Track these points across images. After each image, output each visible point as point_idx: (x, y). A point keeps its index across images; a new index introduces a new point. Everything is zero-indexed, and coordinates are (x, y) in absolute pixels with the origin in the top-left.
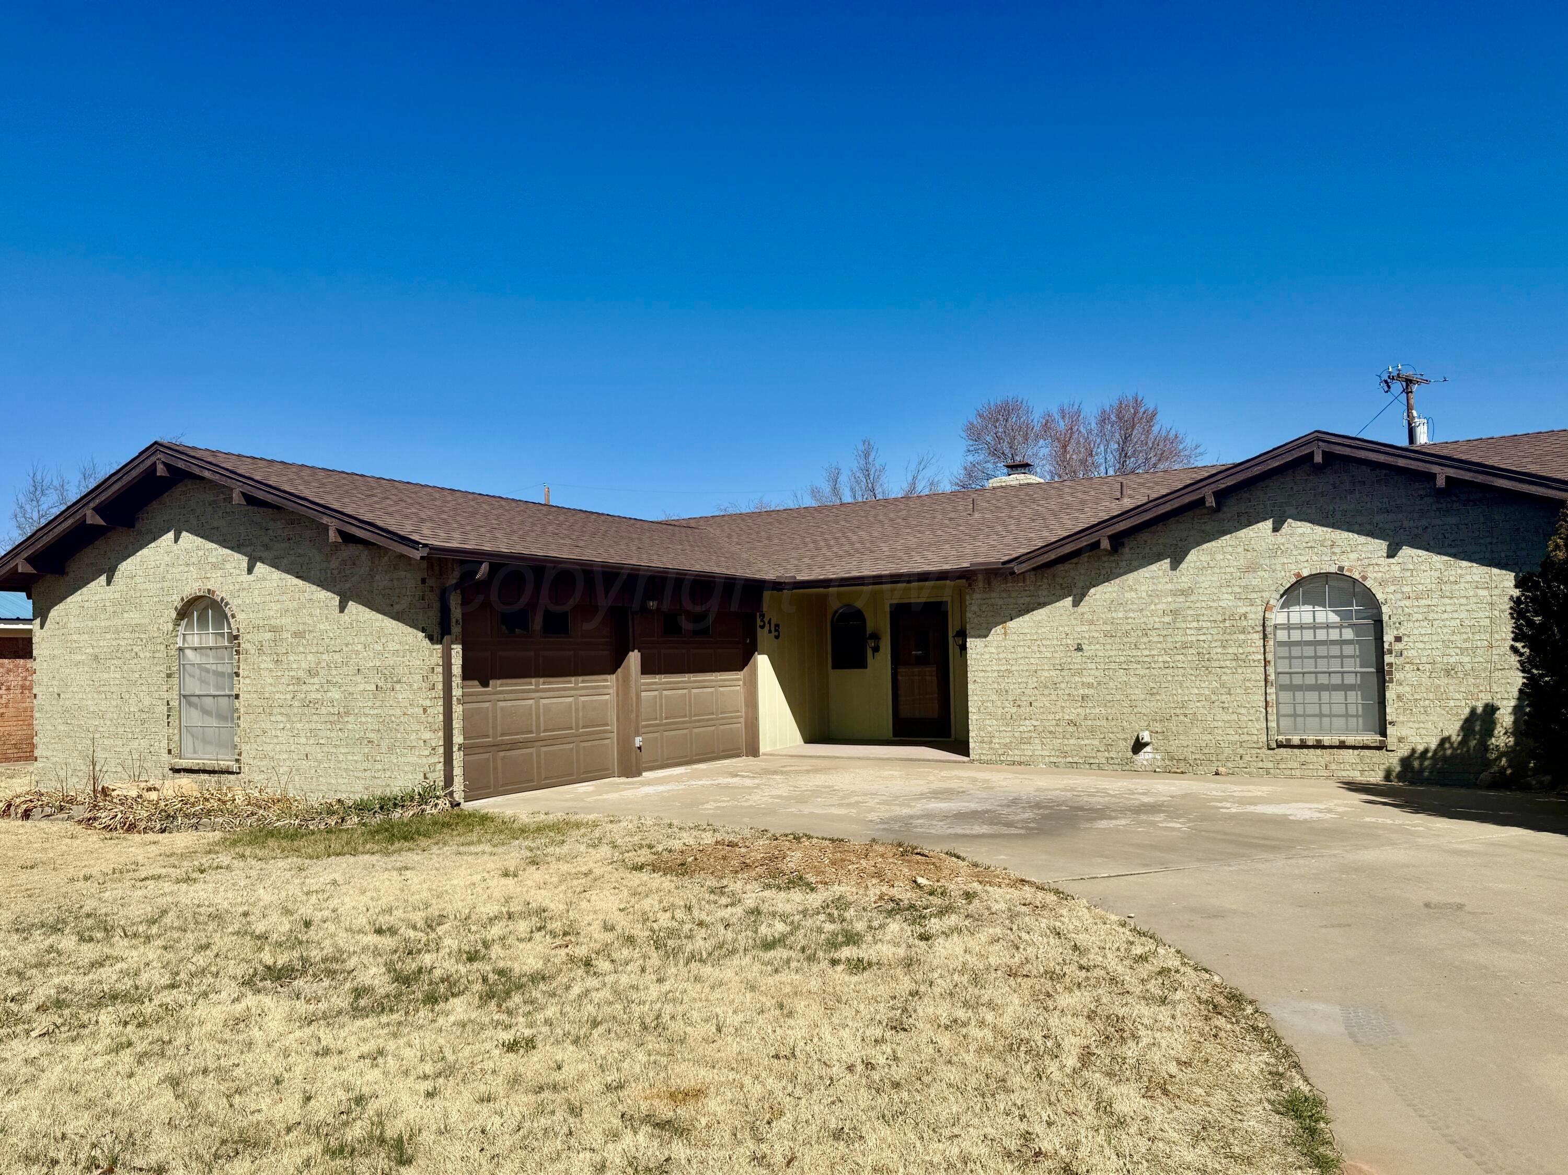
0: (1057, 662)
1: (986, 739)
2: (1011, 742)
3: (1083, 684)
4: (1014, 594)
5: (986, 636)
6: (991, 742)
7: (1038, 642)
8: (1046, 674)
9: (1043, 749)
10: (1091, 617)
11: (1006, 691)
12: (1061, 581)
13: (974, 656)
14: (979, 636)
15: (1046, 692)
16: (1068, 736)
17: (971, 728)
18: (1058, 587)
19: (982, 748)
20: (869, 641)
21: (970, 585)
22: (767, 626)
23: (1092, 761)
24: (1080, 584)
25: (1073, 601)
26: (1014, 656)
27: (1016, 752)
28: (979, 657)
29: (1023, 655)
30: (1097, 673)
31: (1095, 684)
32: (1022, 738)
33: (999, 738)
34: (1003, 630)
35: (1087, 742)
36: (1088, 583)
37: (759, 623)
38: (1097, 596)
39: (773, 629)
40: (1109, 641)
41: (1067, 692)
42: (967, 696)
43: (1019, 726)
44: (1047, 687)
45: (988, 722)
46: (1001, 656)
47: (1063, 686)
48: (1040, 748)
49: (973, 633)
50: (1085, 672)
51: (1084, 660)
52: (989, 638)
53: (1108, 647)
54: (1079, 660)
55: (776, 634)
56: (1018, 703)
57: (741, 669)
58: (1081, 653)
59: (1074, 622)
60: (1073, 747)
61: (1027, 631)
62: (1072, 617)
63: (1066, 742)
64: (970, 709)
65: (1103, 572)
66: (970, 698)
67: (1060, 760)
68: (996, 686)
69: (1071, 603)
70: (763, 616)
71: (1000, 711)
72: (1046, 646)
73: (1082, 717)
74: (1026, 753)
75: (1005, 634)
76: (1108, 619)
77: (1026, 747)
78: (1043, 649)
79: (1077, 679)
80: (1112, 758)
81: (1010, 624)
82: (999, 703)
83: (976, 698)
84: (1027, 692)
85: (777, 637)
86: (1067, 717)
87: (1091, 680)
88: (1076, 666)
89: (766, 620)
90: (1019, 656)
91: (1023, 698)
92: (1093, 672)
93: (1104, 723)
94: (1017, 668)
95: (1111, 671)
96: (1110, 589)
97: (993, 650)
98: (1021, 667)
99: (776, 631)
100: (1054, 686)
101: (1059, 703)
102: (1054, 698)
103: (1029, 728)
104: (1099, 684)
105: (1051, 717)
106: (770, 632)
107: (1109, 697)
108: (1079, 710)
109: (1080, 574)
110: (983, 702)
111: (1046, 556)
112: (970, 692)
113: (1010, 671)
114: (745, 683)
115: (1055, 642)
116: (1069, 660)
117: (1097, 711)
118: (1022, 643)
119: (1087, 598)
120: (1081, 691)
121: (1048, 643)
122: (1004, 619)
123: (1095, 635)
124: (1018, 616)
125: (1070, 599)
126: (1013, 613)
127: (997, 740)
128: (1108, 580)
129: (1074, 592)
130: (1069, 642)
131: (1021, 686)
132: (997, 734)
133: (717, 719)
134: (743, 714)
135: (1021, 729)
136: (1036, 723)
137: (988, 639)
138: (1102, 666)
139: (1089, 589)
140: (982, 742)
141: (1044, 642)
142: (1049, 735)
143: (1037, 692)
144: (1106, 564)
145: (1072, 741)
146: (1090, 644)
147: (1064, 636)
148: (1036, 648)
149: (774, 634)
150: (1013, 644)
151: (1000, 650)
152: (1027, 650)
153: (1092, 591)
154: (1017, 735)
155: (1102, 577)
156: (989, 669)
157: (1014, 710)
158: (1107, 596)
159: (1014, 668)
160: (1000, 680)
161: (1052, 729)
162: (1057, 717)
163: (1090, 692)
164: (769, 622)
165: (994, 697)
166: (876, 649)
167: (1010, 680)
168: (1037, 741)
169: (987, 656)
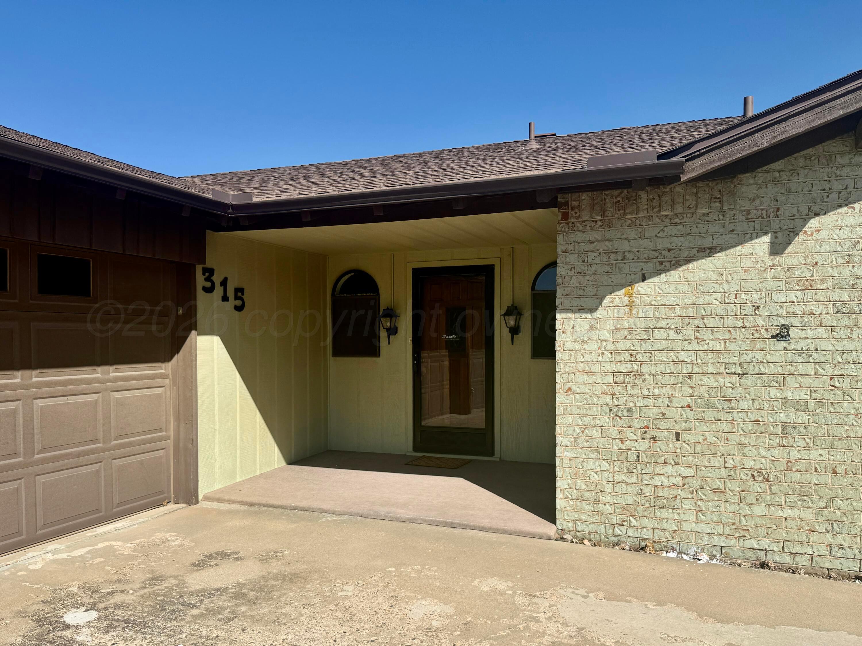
0: (735, 359)
1: (587, 494)
2: (636, 504)
3: (786, 402)
4: (650, 232)
5: (592, 310)
6: (597, 501)
7: (696, 322)
8: (711, 381)
9: (698, 521)
10: (808, 274)
11: (629, 410)
12: (747, 205)
13: (569, 345)
14: (580, 310)
15: (710, 415)
16: (750, 499)
17: (559, 472)
18: (740, 217)
19: (579, 511)
20: (383, 320)
21: (565, 217)
22: (219, 291)
23: (798, 549)
24: (786, 211)
25: (773, 244)
26: (647, 346)
27: (645, 522)
28: (577, 346)
29: (664, 345)
30: (816, 383)
31: (812, 404)
32: (657, 498)
33: (611, 494)
34: (626, 299)
35: (789, 512)
36: (804, 210)
37: (200, 281)
38: (823, 234)
39: (231, 294)
40: (846, 321)
41: (752, 417)
42: (555, 415)
43: (653, 475)
44: (710, 406)
45: (591, 464)
46: (621, 346)
47: (744, 405)
48: (692, 518)
49: (567, 302)
50: (790, 381)
51: (790, 356)
52: (600, 313)
53: (843, 333)
54: (779, 357)
55: (239, 303)
56: (653, 432)
57: (168, 358)
58: (784, 344)
59: (773, 285)
60: (759, 521)
61: (674, 300)
62: (767, 275)
63: (746, 510)
64: (559, 439)
65: (838, 186)
66: (559, 420)
67: (733, 542)
68: (608, 399)
69: (766, 248)
70: (209, 272)
71: (616, 445)
72: (713, 330)
73: (782, 465)
74: (664, 525)
75: (631, 306)
76: (844, 277)
77: (665, 514)
78: (706, 334)
79: (774, 392)
80: (841, 547)
81: (641, 288)
82: (614, 432)
83: (569, 420)
84: (671, 413)
85: (239, 308)
86: (750, 464)
87: (803, 395)
88: (773, 369)
89: (217, 279)
90: (657, 346)
91: (663, 425)
92: (806, 381)
93: (826, 478)
94: (653, 369)
95: (847, 382)
96: (851, 220)
97: (607, 335)
98: (660, 368)
99: (236, 298)
100: (726, 405)
101: (734, 438)
102: (725, 426)
103: (673, 481)
104: (820, 402)
105: (717, 462)
106: (225, 298)
107: (841, 431)
108: (776, 452)
109: (789, 191)
110: (584, 428)
111: (749, 141)
112: (559, 409)
113: (638, 375)
114: (174, 382)
115: (731, 322)
116: (759, 356)
117: (814, 454)
118: (663, 323)
119: (801, 237)
120: (782, 417)
121: (717, 322)
122: (629, 278)
123: (817, 309)
124: (659, 273)
125: (767, 239)
126: (649, 267)
127: (608, 499)
128: (847, 203)
129: (775, 225)
130: (760, 323)
131: (659, 402)
132: (609, 488)
133: (104, 450)
134: (171, 433)
135: (657, 481)
136: (686, 472)
137: (595, 315)
138: (829, 370)
139: (806, 220)
140: (581, 499)
141: (710, 322)
142: (711, 495)
143: (690, 414)
144: (845, 171)
145: (758, 510)
146: (804, 326)
147: (749, 310)
148: (690, 333)
149: (232, 302)
150: (644, 324)
151: (619, 336)
152: (672, 335)
153: (813, 223)
154: (647, 490)
155: (833, 196)
156: (596, 368)
157: (644, 445)
158: (844, 233)
159: (645, 369)
160: (618, 389)
161: (718, 484)
162: (730, 463)
163: (801, 418)
164: (224, 283)
165: (606, 421)
166: (393, 331)
167: (636, 391)
168: (688, 505)
169: (594, 346)
